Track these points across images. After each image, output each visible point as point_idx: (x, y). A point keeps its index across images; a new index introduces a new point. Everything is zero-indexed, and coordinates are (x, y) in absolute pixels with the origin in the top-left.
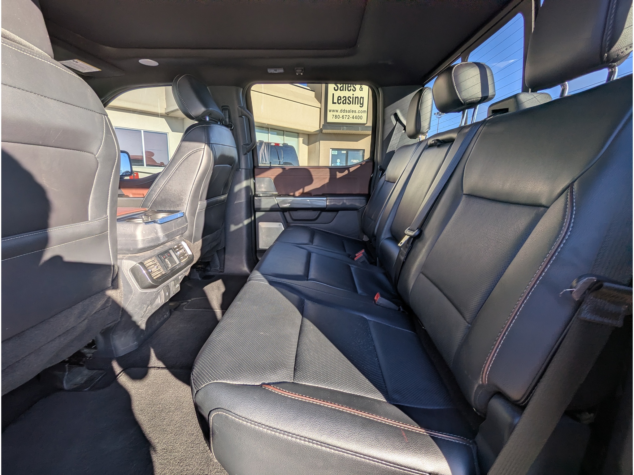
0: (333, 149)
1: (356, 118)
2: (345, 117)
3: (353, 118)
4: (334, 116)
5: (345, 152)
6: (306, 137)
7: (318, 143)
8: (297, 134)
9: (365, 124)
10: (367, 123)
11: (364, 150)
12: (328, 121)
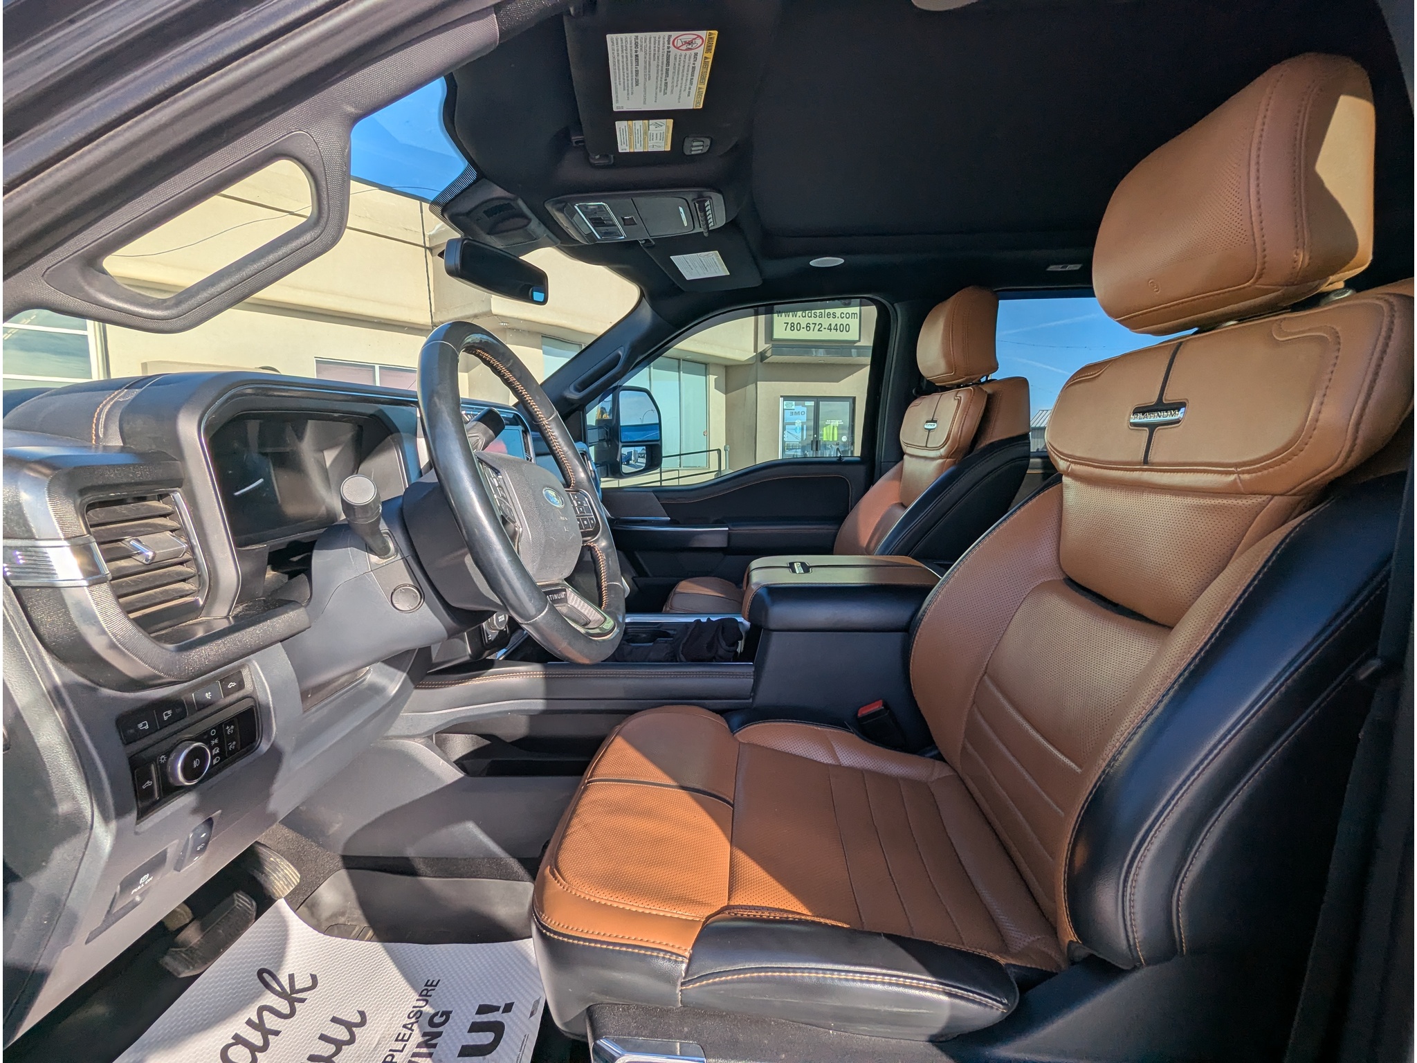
0: (786, 398)
1: (837, 330)
2: (812, 326)
3: (831, 329)
4: (789, 326)
5: (812, 403)
6: (722, 372)
7: (751, 387)
8: (704, 366)
9: (855, 342)
10: (859, 341)
11: (854, 399)
12: (775, 336)
